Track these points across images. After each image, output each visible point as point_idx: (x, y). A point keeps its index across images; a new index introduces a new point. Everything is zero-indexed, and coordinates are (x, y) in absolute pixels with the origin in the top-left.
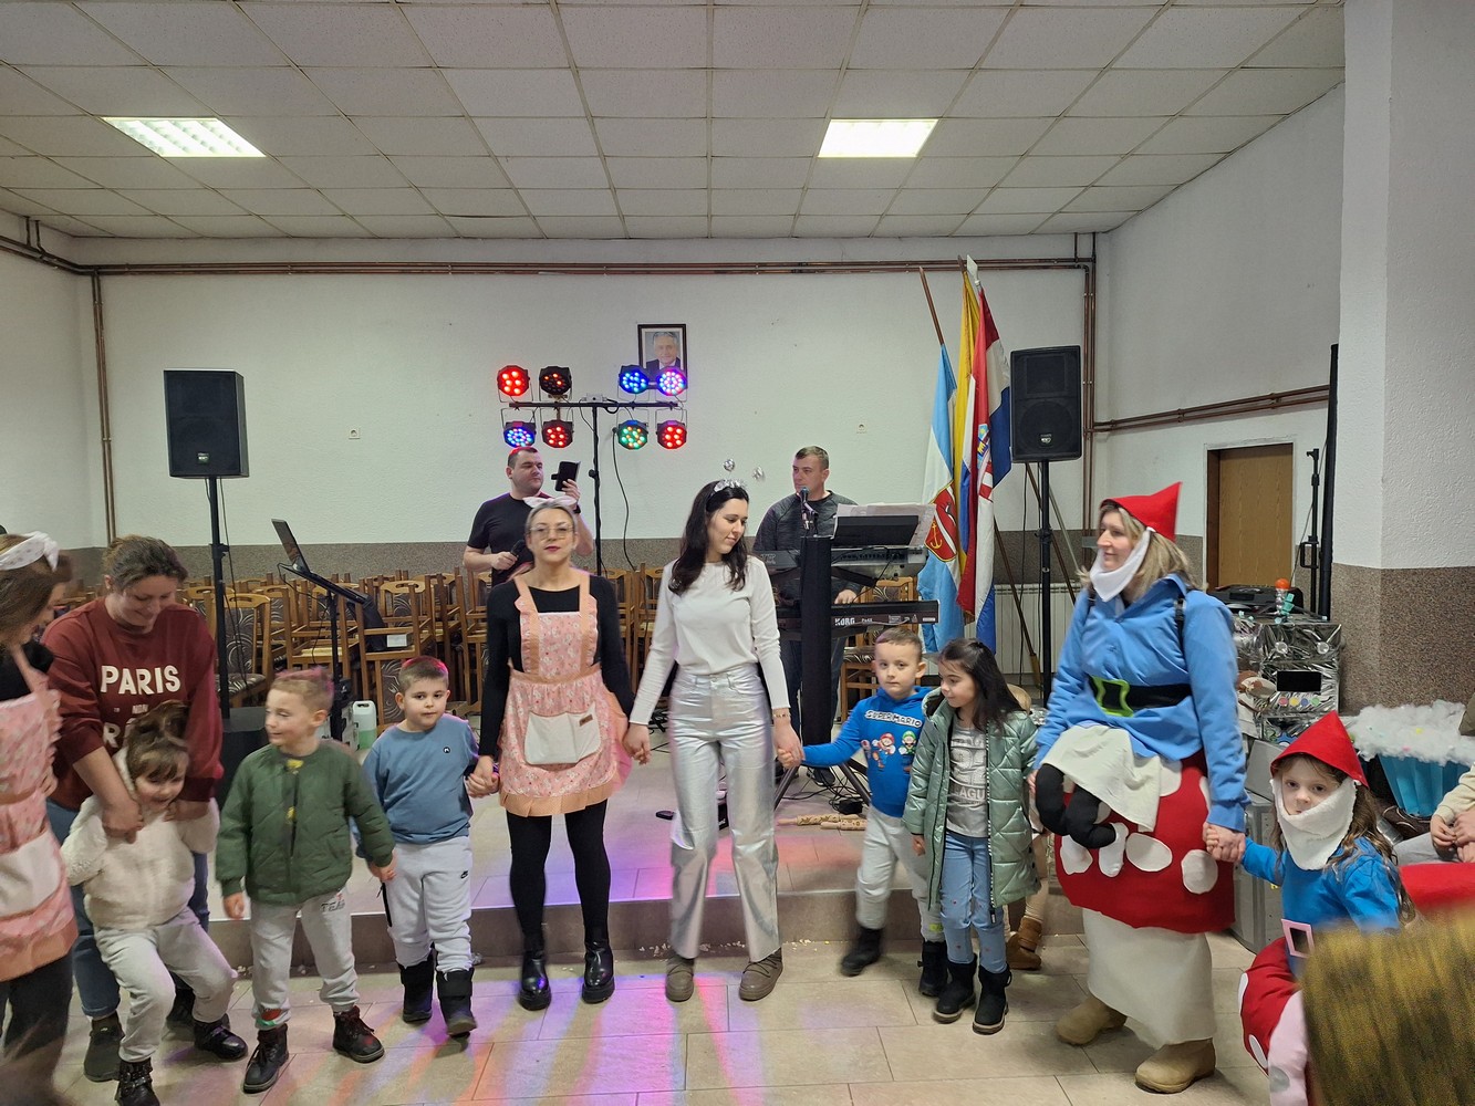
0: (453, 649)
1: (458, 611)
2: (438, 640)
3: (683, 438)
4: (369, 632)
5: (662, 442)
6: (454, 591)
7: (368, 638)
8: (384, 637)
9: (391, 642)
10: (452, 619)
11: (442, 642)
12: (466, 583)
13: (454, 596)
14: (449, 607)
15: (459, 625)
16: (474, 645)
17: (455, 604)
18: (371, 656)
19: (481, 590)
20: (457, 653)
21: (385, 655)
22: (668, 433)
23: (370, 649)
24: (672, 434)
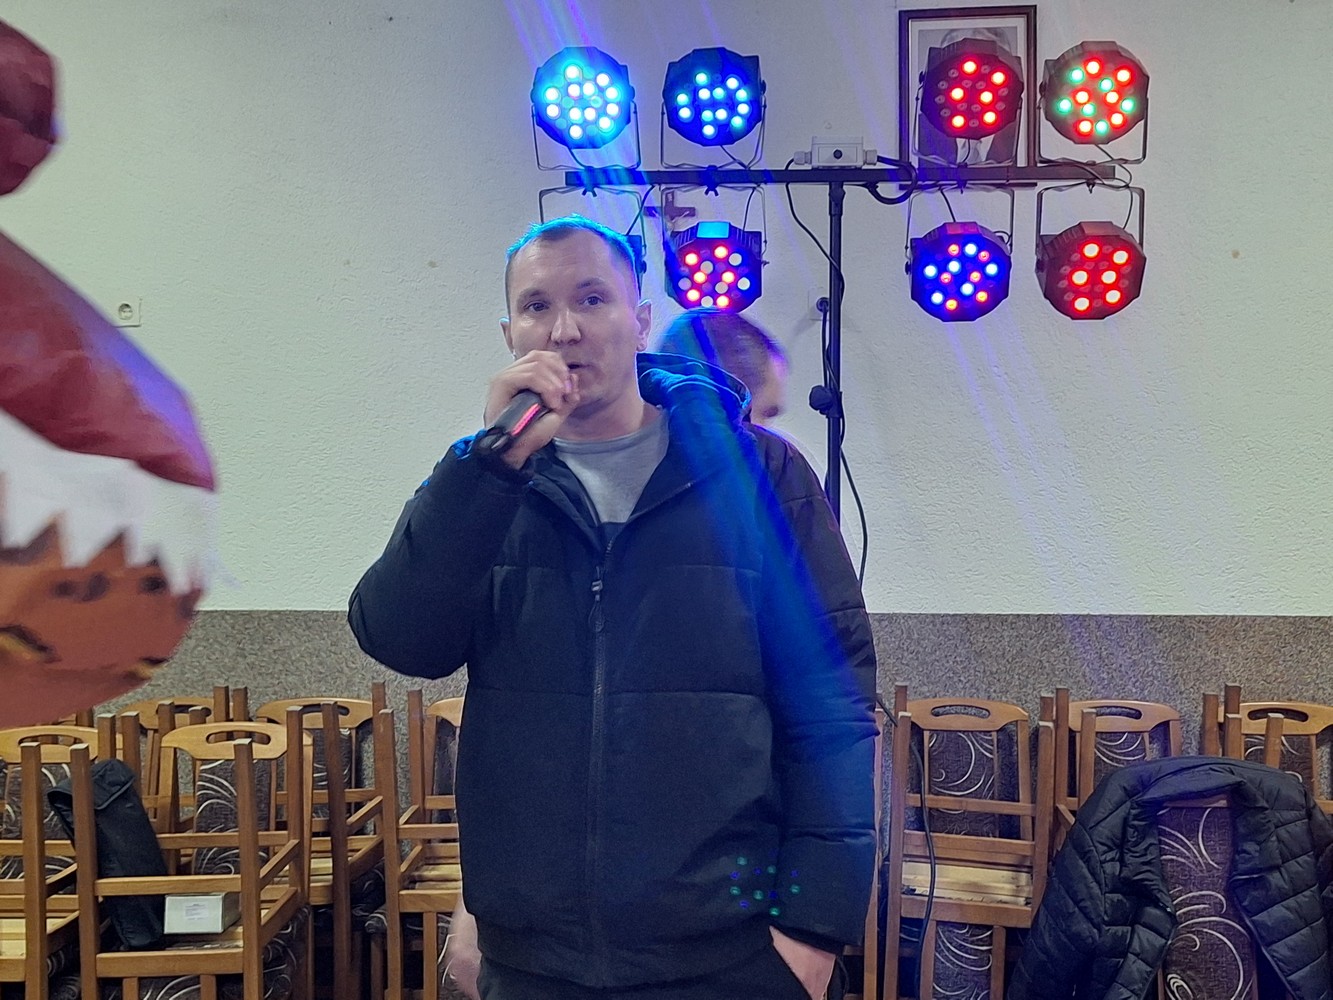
0: (357, 924)
1: (378, 809)
2: (317, 900)
3: (1132, 281)
4: (114, 885)
5: (1058, 296)
6: (368, 747)
7: (109, 909)
8: (157, 904)
9: (178, 917)
10: (361, 831)
11: (330, 906)
12: (402, 728)
13: (368, 760)
14: (352, 794)
15: (378, 851)
16: (418, 917)
17: (369, 785)
18: (114, 963)
19: (441, 745)
20: (367, 938)
21: (153, 961)
22: (1083, 263)
23: (109, 941)
24: (1095, 269)
